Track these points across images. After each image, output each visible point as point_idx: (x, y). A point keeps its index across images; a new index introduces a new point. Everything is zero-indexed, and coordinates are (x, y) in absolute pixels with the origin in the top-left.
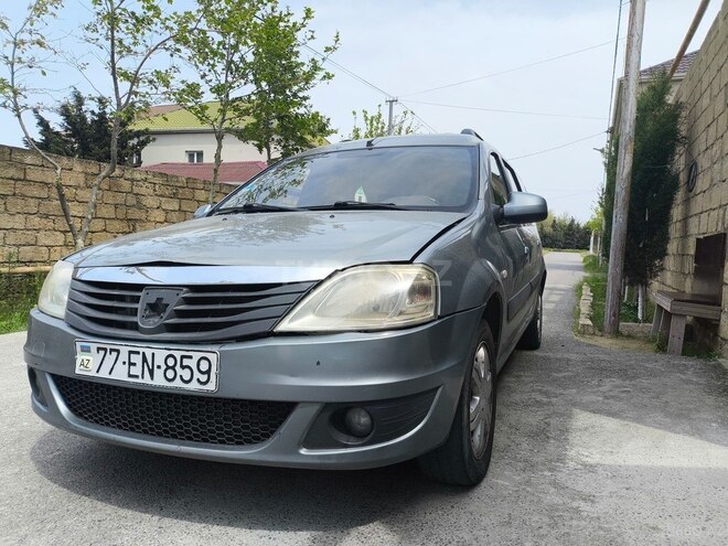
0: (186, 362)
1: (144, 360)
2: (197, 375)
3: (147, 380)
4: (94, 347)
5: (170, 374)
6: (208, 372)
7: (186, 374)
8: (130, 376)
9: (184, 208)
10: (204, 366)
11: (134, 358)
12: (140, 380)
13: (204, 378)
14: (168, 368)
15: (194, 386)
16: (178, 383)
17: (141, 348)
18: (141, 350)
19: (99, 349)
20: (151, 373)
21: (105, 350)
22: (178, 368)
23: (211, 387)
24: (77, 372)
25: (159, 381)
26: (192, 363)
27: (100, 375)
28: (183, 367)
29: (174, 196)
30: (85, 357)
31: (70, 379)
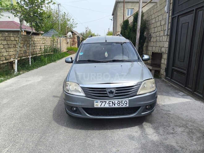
0: (122, 102)
1: (113, 102)
2: (124, 104)
3: (114, 106)
4: (99, 102)
5: (119, 105)
6: (127, 103)
7: (122, 104)
8: (109, 106)
9: (8, 43)
10: (126, 102)
11: (110, 103)
12: (112, 106)
13: (126, 104)
14: (118, 103)
15: (124, 106)
16: (120, 106)
17: (112, 100)
18: (112, 101)
19: (100, 102)
20: (115, 105)
21: (102, 102)
22: (120, 103)
23: (128, 106)
24: (95, 107)
25: (116, 106)
26: (123, 102)
27: (101, 106)
28: (121, 103)
29: (5, 40)
30: (97, 104)
31: (93, 108)
